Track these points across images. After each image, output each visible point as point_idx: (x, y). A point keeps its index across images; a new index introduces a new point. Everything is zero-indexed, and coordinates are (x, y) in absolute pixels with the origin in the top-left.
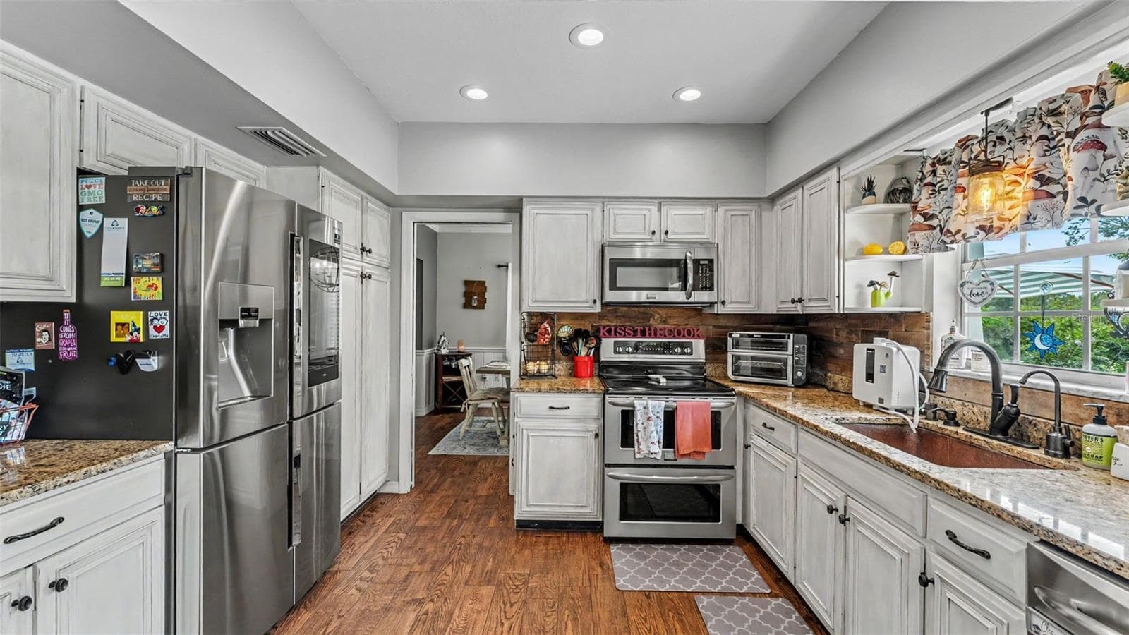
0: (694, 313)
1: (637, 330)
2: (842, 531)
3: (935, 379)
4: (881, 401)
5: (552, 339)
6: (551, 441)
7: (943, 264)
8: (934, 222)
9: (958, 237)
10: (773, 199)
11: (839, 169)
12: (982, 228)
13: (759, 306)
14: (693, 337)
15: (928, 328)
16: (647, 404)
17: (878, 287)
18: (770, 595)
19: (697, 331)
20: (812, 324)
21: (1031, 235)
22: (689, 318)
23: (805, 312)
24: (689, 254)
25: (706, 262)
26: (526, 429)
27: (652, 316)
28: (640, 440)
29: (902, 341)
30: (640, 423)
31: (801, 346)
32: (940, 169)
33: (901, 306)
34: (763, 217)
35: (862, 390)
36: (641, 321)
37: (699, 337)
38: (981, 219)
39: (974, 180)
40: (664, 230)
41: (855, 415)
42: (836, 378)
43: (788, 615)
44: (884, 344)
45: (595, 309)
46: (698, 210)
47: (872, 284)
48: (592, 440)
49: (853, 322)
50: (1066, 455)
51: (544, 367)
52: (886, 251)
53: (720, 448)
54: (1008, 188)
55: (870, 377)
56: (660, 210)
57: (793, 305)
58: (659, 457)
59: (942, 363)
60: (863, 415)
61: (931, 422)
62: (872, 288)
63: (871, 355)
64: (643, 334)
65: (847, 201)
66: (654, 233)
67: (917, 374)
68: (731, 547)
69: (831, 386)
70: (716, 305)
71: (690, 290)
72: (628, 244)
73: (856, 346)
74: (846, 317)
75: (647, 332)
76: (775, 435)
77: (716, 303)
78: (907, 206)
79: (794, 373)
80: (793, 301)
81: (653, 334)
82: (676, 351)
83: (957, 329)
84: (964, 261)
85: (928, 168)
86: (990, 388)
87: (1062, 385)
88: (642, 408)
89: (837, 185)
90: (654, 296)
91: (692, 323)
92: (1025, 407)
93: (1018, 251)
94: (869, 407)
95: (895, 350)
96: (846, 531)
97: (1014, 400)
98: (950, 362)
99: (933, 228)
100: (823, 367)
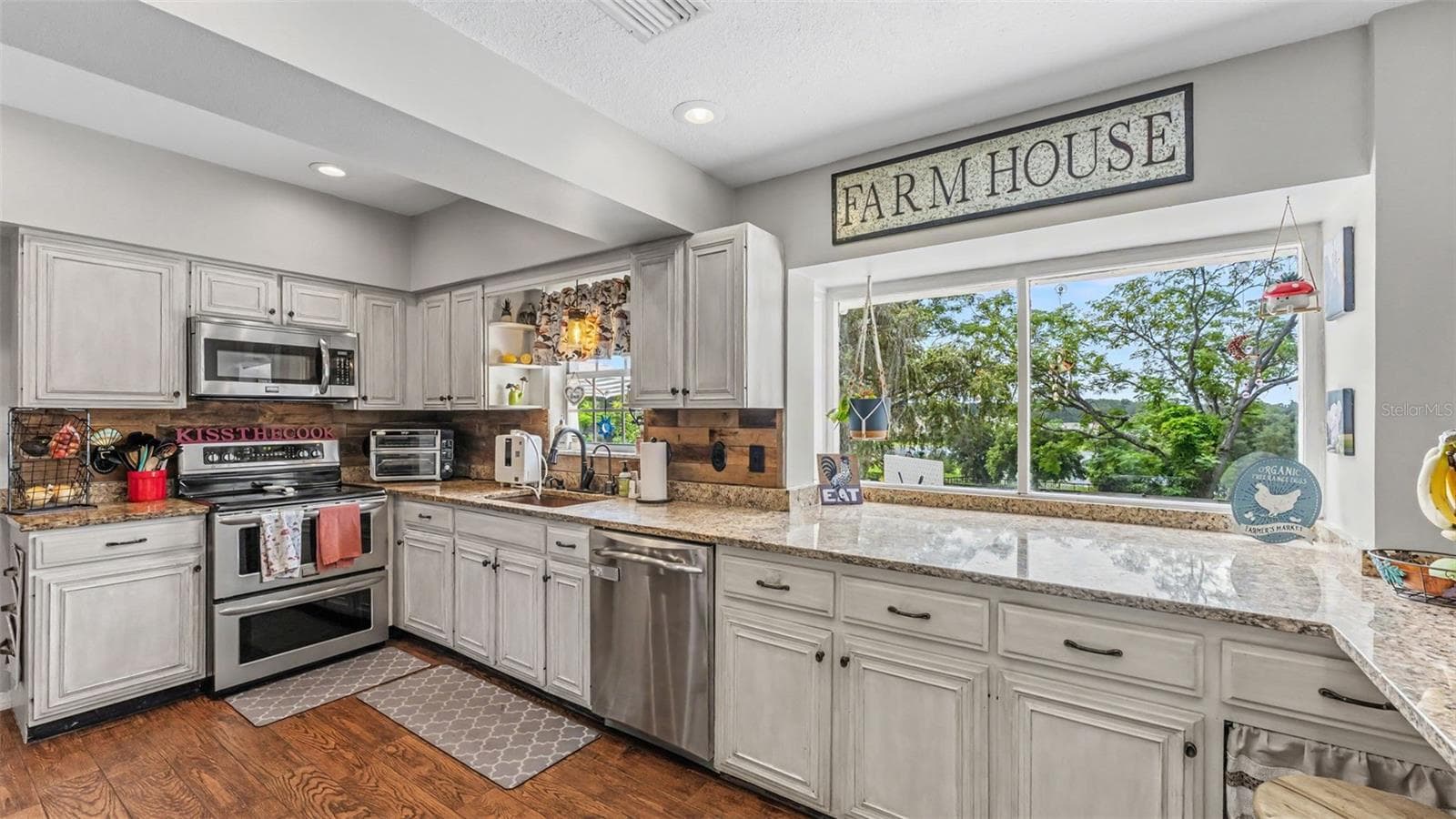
0: (322, 409)
1: (240, 431)
2: (494, 577)
3: (550, 457)
4: (517, 479)
5: (83, 447)
6: (111, 592)
7: (555, 373)
8: (549, 343)
9: (564, 356)
10: (418, 295)
11: (483, 286)
12: (576, 352)
13: (403, 402)
14: (323, 437)
15: (546, 421)
16: (280, 516)
17: (514, 389)
18: (430, 668)
19: (328, 430)
20: (456, 420)
21: (601, 362)
22: (315, 415)
23: (453, 409)
24: (322, 342)
25: (345, 353)
26: (57, 584)
27: (263, 414)
28: (271, 559)
29: (532, 432)
30: (270, 539)
31: (449, 441)
32: (553, 304)
33: (529, 404)
34: (408, 312)
35: (502, 473)
36: (246, 421)
37: (330, 437)
38: (576, 347)
39: (572, 320)
40: (287, 308)
41: (499, 493)
42: (480, 468)
43: (449, 672)
44: (518, 435)
45: (177, 405)
46: (332, 293)
47: (509, 386)
48: (189, 577)
49: (491, 417)
50: (613, 493)
51: (66, 493)
52: (519, 361)
53: (370, 551)
54: (588, 330)
55: (508, 462)
56: (280, 285)
57: (442, 402)
58: (296, 574)
59: (554, 445)
60: (505, 492)
61: (550, 490)
62: (509, 390)
63: (508, 445)
64: (250, 436)
65: (490, 315)
66: (272, 312)
67: (540, 456)
68: (384, 650)
69: (475, 476)
70: (355, 401)
71: (325, 384)
72: (231, 321)
73: (498, 437)
74: (487, 413)
75: (257, 433)
76: (433, 522)
77: (356, 398)
78: (532, 327)
79: (442, 466)
80: (442, 399)
81: (265, 436)
82: (301, 455)
83: (564, 421)
84: (568, 373)
85: (546, 303)
86: (580, 459)
87: (612, 453)
88: (273, 521)
89: (482, 300)
90: (276, 389)
91: (319, 422)
92: (597, 469)
93: (594, 369)
94: (507, 486)
95: (526, 438)
96: (496, 576)
97: (592, 466)
98: (559, 445)
99: (549, 347)
100: (468, 460)
